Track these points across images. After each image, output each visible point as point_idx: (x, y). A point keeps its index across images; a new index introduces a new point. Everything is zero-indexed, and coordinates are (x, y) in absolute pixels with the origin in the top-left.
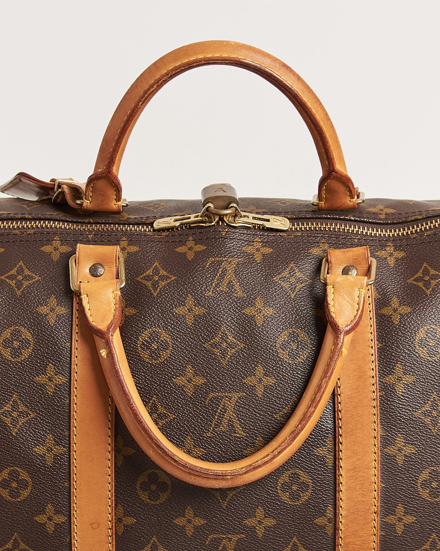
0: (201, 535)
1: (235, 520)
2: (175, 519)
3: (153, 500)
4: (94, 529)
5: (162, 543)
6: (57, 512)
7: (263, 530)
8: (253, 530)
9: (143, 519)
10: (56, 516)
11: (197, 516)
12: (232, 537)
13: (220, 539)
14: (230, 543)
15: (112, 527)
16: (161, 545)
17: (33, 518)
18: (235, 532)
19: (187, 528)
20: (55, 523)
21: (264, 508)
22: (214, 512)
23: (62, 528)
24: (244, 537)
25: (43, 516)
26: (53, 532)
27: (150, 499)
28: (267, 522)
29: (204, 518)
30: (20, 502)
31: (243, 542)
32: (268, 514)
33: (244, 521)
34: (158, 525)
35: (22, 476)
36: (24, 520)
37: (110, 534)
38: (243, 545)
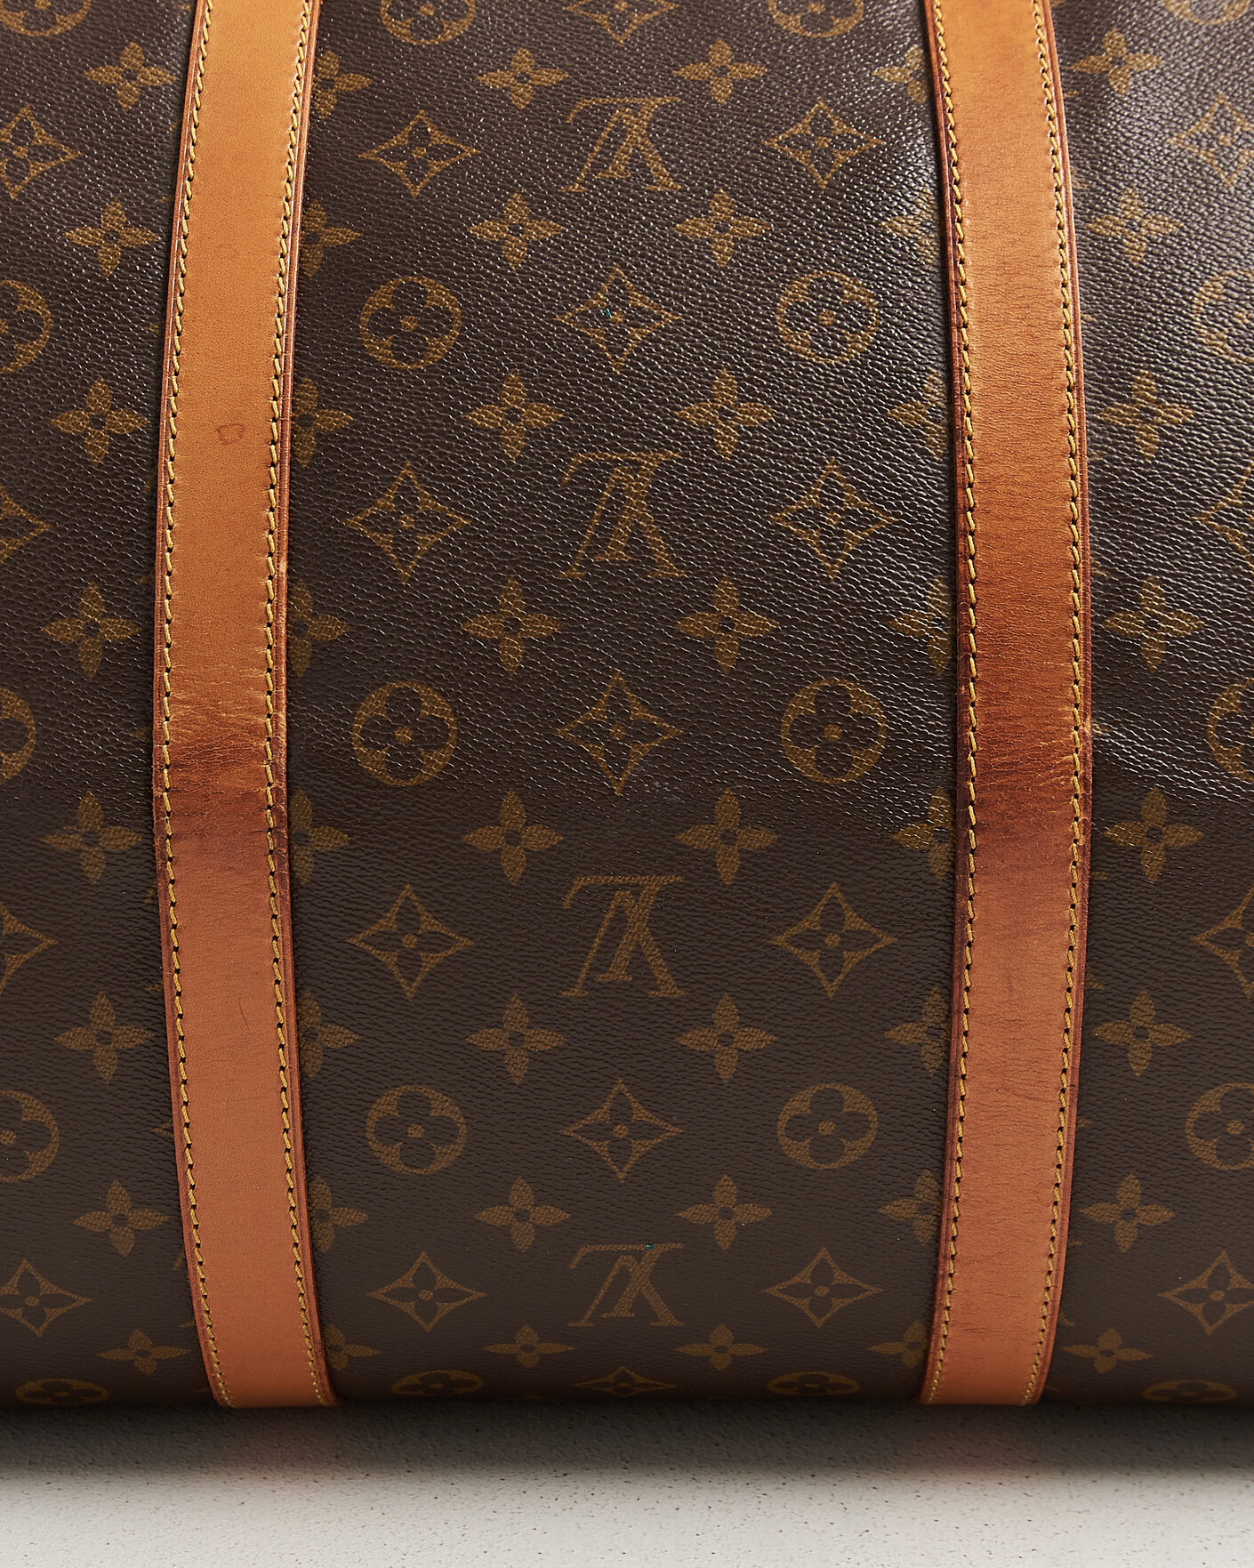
0: (547, 455)
1: (652, 408)
2: (471, 411)
3: (407, 360)
4: (226, 443)
5: (429, 484)
6: (121, 401)
7: (735, 437)
8: (704, 436)
9: (377, 414)
10: (116, 415)
11: (537, 398)
12: (642, 457)
13: (604, 466)
14: (635, 477)
15: (282, 435)
16: (426, 490)
17: (47, 420)
18: (650, 444)
19: (505, 434)
20: (114, 435)
21: (736, 374)
22: (590, 387)
23: (131, 448)
24: (678, 460)
25: (79, 415)
26: (106, 459)
27: (400, 358)
28: (746, 413)
29: (557, 405)
30: (14, 375)
31: (674, 473)
32: (751, 390)
33: (679, 410)
34: (420, 429)
35: (24, 303)
36: (22, 427)
37: (275, 455)
38: (676, 483)
